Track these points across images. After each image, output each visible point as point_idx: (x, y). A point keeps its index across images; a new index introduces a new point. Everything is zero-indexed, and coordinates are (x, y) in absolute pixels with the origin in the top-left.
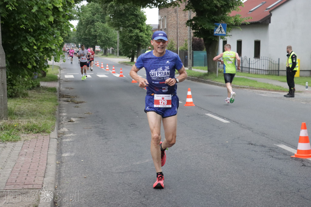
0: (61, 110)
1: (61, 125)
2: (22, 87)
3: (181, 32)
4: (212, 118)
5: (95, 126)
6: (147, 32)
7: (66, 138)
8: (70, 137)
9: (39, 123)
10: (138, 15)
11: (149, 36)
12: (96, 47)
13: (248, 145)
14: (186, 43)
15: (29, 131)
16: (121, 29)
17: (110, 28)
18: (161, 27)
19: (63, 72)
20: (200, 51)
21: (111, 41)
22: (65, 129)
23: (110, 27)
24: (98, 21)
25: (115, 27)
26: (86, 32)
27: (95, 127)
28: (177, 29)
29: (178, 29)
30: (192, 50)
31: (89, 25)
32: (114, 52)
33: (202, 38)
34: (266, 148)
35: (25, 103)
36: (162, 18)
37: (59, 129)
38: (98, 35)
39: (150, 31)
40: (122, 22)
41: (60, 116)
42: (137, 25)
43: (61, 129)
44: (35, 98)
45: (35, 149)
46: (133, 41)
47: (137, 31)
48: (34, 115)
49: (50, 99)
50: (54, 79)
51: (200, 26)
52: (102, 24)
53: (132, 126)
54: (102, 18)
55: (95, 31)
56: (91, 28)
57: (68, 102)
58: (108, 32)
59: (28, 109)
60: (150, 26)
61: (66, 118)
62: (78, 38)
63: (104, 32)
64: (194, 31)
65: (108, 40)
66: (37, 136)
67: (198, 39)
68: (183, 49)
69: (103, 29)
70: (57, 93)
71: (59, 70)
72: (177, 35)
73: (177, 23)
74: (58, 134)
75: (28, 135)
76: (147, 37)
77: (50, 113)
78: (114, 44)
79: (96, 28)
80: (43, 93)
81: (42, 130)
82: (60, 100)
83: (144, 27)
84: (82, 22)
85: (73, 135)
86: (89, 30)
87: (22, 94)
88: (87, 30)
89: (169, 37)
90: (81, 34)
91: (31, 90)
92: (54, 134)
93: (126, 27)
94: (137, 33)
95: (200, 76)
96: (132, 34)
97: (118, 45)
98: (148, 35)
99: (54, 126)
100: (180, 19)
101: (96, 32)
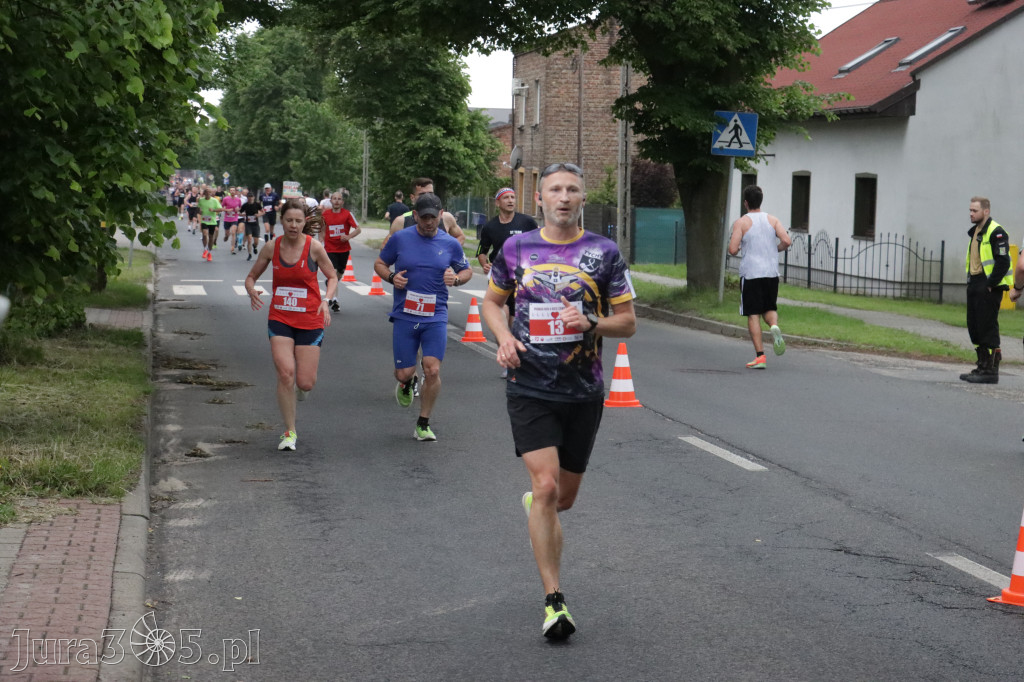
0: (159, 411)
1: (162, 469)
2: (20, 328)
3: (591, 138)
4: (703, 451)
5: (283, 474)
6: (472, 135)
7: (181, 514)
8: (195, 511)
9: (84, 458)
10: (440, 76)
11: (479, 151)
12: (286, 184)
13: (835, 554)
14: (609, 180)
15: (48, 489)
16: (378, 125)
17: (337, 118)
18: (522, 121)
19: (167, 275)
20: (659, 210)
21: (341, 164)
22: (175, 483)
23: (337, 114)
24: (294, 93)
25: (356, 116)
26: (251, 132)
27: (283, 478)
28: (579, 127)
29: (583, 128)
30: (632, 203)
31: (263, 107)
32: (350, 204)
33: (668, 165)
34: (898, 567)
35: (30, 383)
36: (526, 87)
37: (153, 481)
38: (294, 143)
39: (481, 134)
40: (381, 100)
41: (158, 435)
42: (434, 112)
43: (162, 481)
44: (68, 366)
45: (67, 554)
46: (420, 167)
47: (436, 132)
48: (64, 430)
49: (121, 371)
50: (137, 300)
51: (664, 121)
52: (308, 102)
53: (415, 474)
54: (310, 84)
55: (285, 129)
56: (270, 116)
57: (186, 382)
58: (331, 132)
59: (44, 409)
60: (483, 114)
61: (180, 440)
62: (220, 153)
63: (317, 132)
64: (641, 137)
65: (328, 163)
66: (73, 507)
67: (655, 167)
68: (599, 200)
69: (312, 120)
70: (147, 352)
71: (152, 265)
72: (579, 150)
73: (579, 108)
74: (153, 499)
75: (42, 504)
76: (470, 152)
77: (122, 423)
78: (352, 177)
79: (286, 118)
80: (97, 350)
81: (93, 485)
82: (155, 378)
83: (459, 117)
84: (238, 95)
85: (204, 506)
86: (263, 126)
87: (20, 352)
88: (254, 126)
89: (551, 156)
90: (235, 138)
91: (54, 337)
92: (136, 502)
93: (394, 118)
94: (436, 137)
95: (660, 298)
96: (418, 142)
97: (365, 180)
98: (473, 147)
99: (136, 473)
100: (589, 91)
101: (288, 133)
